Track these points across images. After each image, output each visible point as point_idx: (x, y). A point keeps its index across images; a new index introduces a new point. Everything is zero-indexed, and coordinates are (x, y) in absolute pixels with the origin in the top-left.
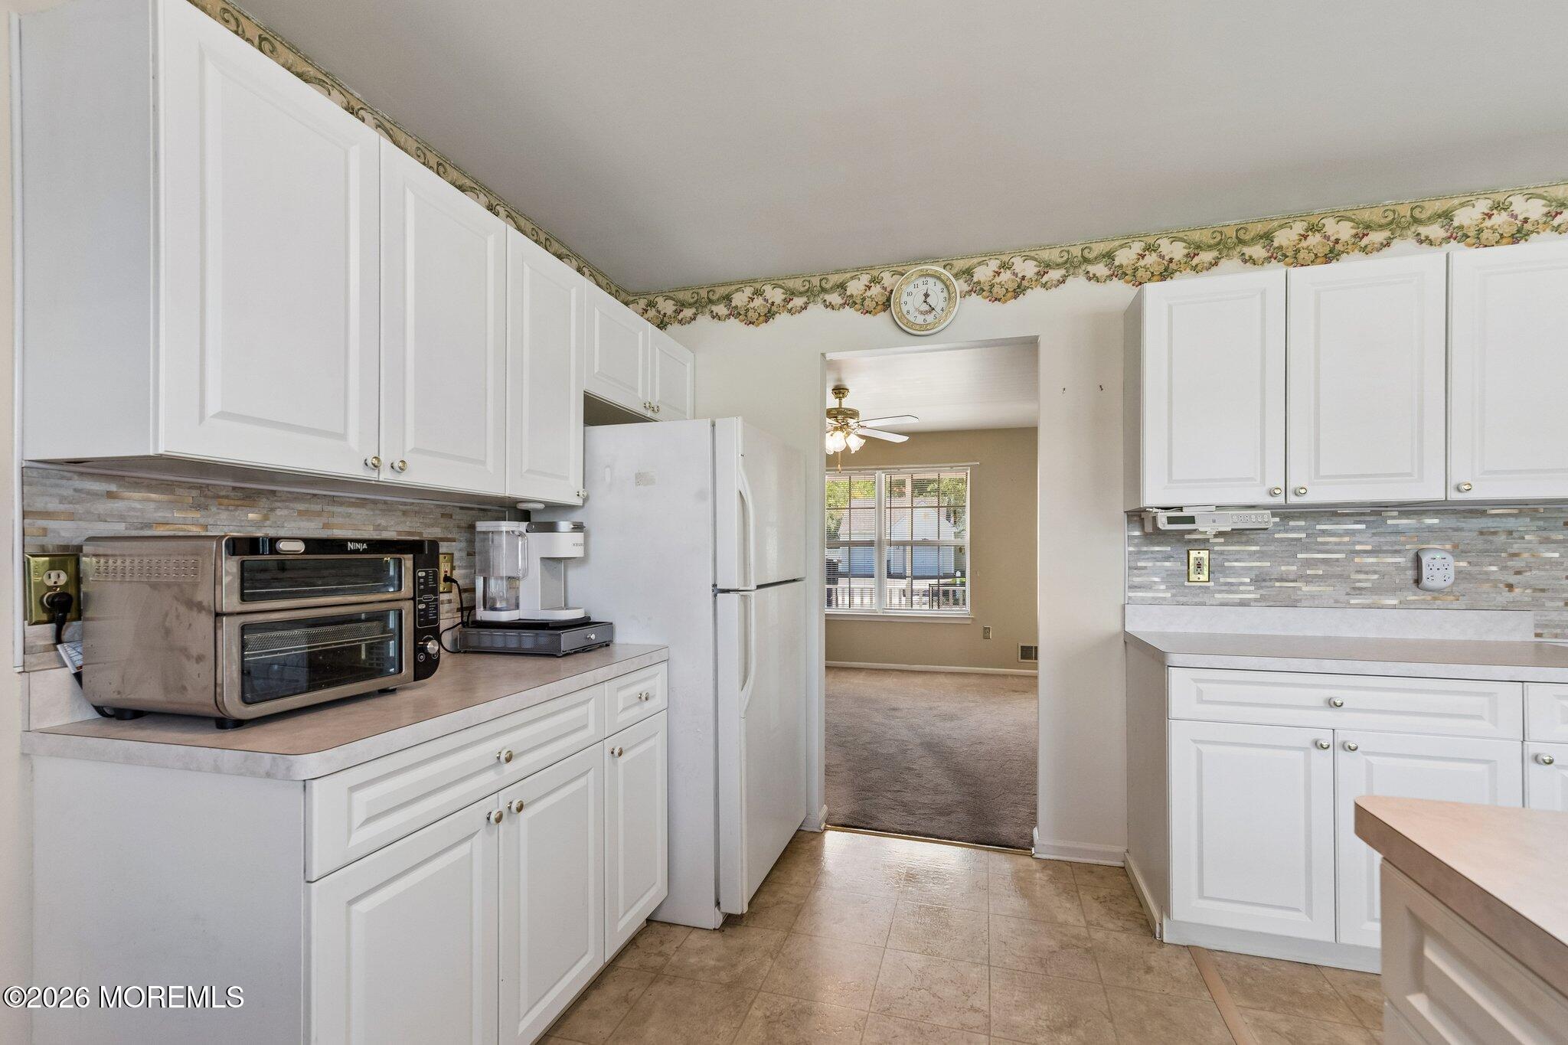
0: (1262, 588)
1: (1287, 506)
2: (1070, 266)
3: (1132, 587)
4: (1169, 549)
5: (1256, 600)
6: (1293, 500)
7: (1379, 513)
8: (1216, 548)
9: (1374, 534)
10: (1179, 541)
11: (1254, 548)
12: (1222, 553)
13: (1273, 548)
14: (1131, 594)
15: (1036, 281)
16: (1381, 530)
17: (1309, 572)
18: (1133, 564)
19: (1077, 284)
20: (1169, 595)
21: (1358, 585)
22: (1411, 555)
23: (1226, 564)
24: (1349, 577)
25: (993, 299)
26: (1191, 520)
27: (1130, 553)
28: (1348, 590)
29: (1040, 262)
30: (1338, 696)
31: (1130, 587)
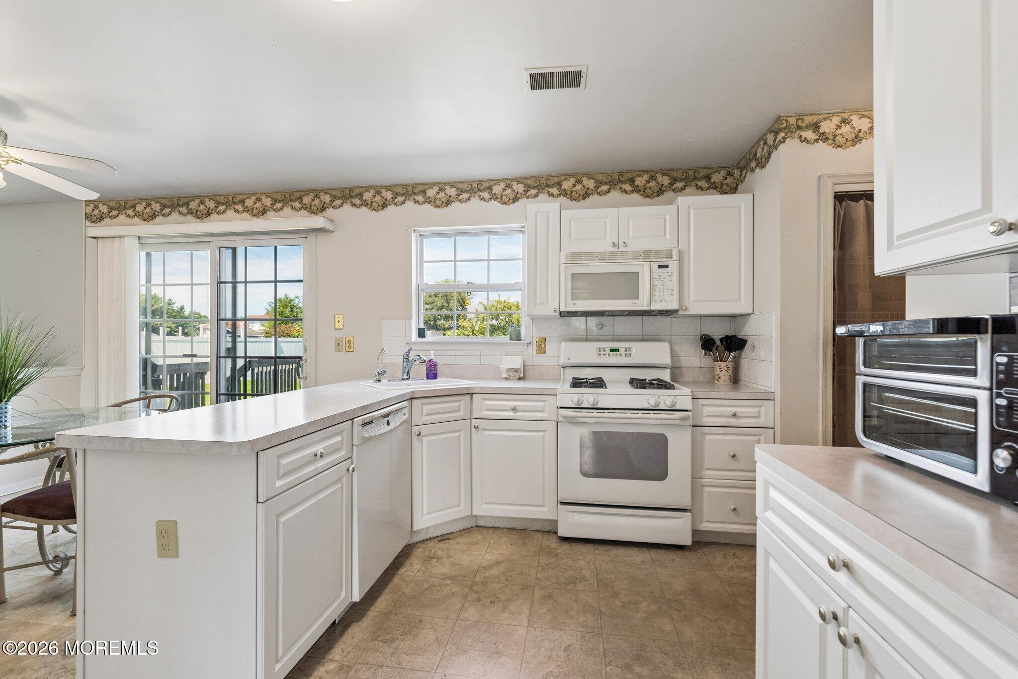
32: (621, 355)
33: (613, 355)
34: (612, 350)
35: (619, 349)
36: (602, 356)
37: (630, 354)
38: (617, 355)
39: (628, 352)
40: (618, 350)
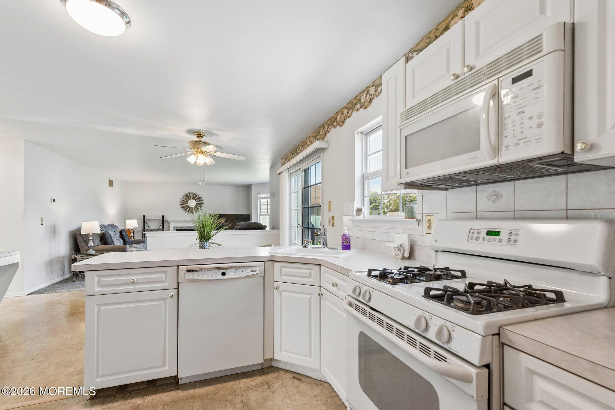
32: (500, 241)
33: (489, 241)
34: (489, 233)
35: (499, 232)
36: (474, 240)
37: (515, 241)
38: (494, 240)
39: (513, 238)
40: (497, 233)
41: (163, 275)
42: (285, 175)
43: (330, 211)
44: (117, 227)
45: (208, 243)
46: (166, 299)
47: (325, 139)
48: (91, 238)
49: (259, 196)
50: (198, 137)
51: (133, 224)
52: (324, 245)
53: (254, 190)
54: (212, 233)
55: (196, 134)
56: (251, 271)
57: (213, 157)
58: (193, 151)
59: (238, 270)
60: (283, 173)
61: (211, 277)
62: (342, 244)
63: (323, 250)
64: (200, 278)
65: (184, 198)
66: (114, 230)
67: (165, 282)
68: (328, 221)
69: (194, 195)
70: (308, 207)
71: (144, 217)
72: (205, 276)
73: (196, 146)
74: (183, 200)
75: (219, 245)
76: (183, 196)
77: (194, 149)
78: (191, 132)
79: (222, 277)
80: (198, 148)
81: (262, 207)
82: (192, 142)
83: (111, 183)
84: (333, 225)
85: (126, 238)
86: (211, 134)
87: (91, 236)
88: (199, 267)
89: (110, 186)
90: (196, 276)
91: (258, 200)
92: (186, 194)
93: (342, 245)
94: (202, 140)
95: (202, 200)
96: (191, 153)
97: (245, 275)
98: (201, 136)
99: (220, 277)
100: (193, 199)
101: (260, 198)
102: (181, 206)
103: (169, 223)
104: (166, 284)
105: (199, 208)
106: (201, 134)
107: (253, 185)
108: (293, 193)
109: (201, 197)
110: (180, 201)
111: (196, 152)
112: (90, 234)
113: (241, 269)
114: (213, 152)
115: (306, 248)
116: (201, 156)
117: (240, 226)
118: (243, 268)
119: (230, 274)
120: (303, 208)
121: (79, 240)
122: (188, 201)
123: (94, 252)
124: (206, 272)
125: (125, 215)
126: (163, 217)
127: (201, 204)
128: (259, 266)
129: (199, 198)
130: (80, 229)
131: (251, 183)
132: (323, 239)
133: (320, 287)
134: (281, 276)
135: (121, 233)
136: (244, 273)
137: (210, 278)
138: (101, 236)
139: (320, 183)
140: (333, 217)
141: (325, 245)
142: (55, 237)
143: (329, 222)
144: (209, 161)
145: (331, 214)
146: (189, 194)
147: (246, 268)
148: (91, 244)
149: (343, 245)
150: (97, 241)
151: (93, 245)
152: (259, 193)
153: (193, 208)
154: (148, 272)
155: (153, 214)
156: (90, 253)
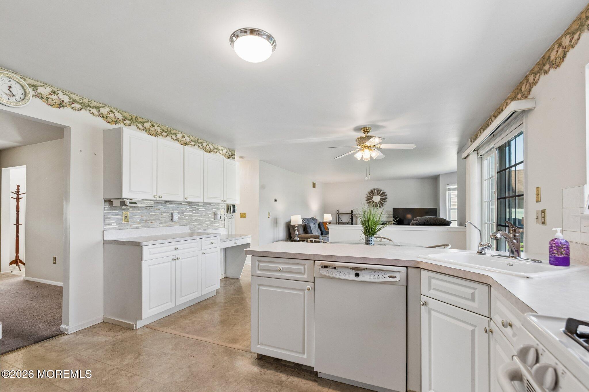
0: (141, 223)
1: (157, 200)
2: (85, 106)
3: (106, 225)
4: (117, 211)
5: (140, 227)
6: (158, 199)
7: (165, 203)
8: (131, 212)
9: (164, 208)
10: (120, 209)
11: (140, 212)
12: (132, 213)
13: (144, 212)
14: (105, 227)
15: (69, 105)
16: (166, 207)
17: (152, 218)
18: (106, 217)
19: (85, 113)
20: (117, 226)
21: (162, 221)
22: (171, 213)
23: (133, 216)
24: (160, 219)
25: (48, 104)
26: (135, 203)
27: (105, 213)
28: (160, 223)
29: (71, 98)
30: (177, 247)
31: (105, 225)
41: (301, 267)
42: (474, 157)
43: (538, 201)
44: (316, 220)
45: (373, 237)
46: (304, 290)
47: (529, 97)
48: (296, 228)
49: (447, 187)
50: (364, 133)
51: (328, 217)
52: (513, 253)
53: (442, 182)
54: (377, 227)
55: (362, 130)
56: (389, 277)
57: (380, 150)
58: (359, 147)
59: (373, 273)
60: (470, 157)
61: (344, 276)
62: (550, 255)
63: (512, 261)
64: (334, 276)
65: (369, 194)
66: (314, 222)
67: (304, 274)
68: (535, 217)
69: (378, 190)
70: (505, 198)
71: (338, 211)
72: (338, 275)
73: (362, 142)
74: (368, 196)
75: (390, 240)
76: (368, 192)
77: (360, 145)
78: (357, 129)
79: (355, 278)
80: (364, 143)
81: (452, 200)
82: (358, 139)
83: (314, 185)
84: (544, 223)
85: (323, 229)
86: (377, 127)
87: (297, 226)
88: (333, 264)
89: (313, 187)
90: (329, 273)
91: (447, 192)
92: (371, 190)
93: (550, 257)
94: (368, 135)
95: (386, 195)
96: (358, 150)
97: (381, 280)
98: (367, 132)
99: (353, 277)
100: (378, 194)
101: (449, 190)
102: (367, 202)
103: (357, 217)
104: (305, 276)
105: (383, 202)
106: (367, 130)
107: (440, 176)
108: (486, 180)
109: (385, 193)
110: (366, 197)
111: (362, 148)
112: (295, 225)
113: (376, 273)
114: (378, 145)
115: (482, 254)
116: (367, 151)
117: (416, 221)
118: (380, 272)
119: (364, 277)
120: (498, 199)
121: (291, 229)
122: (373, 196)
123: (298, 239)
124: (339, 270)
125: (324, 210)
126: (352, 211)
127: (385, 199)
128: (400, 272)
129: (383, 193)
130: (290, 222)
131: (437, 174)
132: (511, 244)
133: (490, 319)
134: (430, 289)
135: (319, 224)
136: (381, 278)
137: (342, 277)
138: (304, 227)
139: (522, 162)
140: (543, 212)
141: (516, 253)
142: (276, 226)
143: (537, 218)
144: (375, 154)
145: (540, 207)
146: (374, 190)
147: (383, 273)
148: (297, 232)
149: (553, 256)
150: (301, 231)
151: (297, 233)
152: (449, 184)
153: (378, 203)
154: (291, 262)
155: (345, 209)
156: (296, 239)
